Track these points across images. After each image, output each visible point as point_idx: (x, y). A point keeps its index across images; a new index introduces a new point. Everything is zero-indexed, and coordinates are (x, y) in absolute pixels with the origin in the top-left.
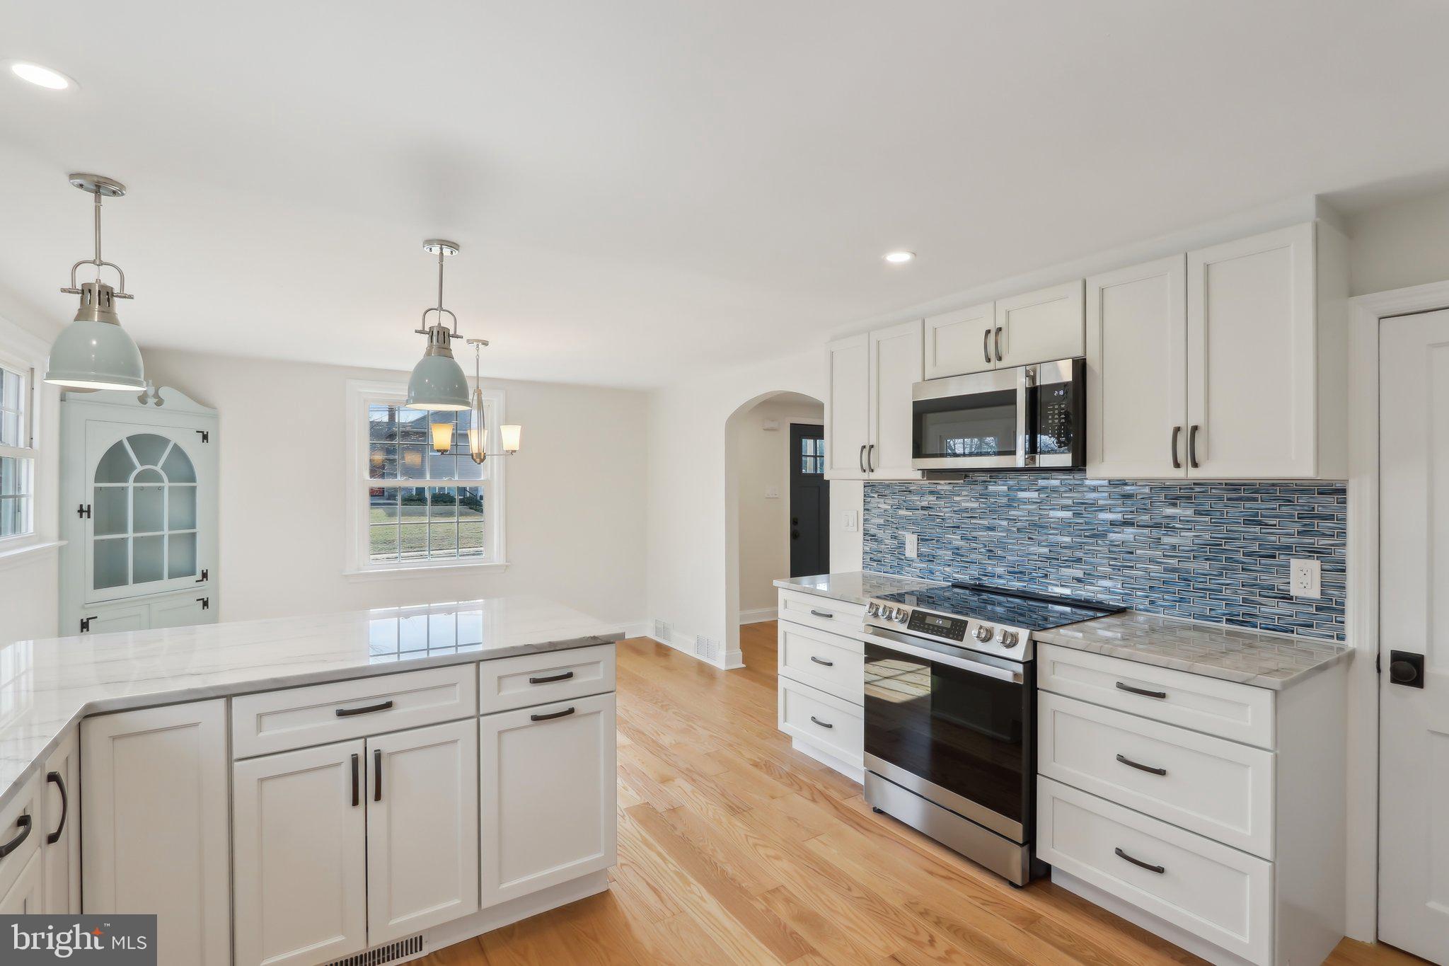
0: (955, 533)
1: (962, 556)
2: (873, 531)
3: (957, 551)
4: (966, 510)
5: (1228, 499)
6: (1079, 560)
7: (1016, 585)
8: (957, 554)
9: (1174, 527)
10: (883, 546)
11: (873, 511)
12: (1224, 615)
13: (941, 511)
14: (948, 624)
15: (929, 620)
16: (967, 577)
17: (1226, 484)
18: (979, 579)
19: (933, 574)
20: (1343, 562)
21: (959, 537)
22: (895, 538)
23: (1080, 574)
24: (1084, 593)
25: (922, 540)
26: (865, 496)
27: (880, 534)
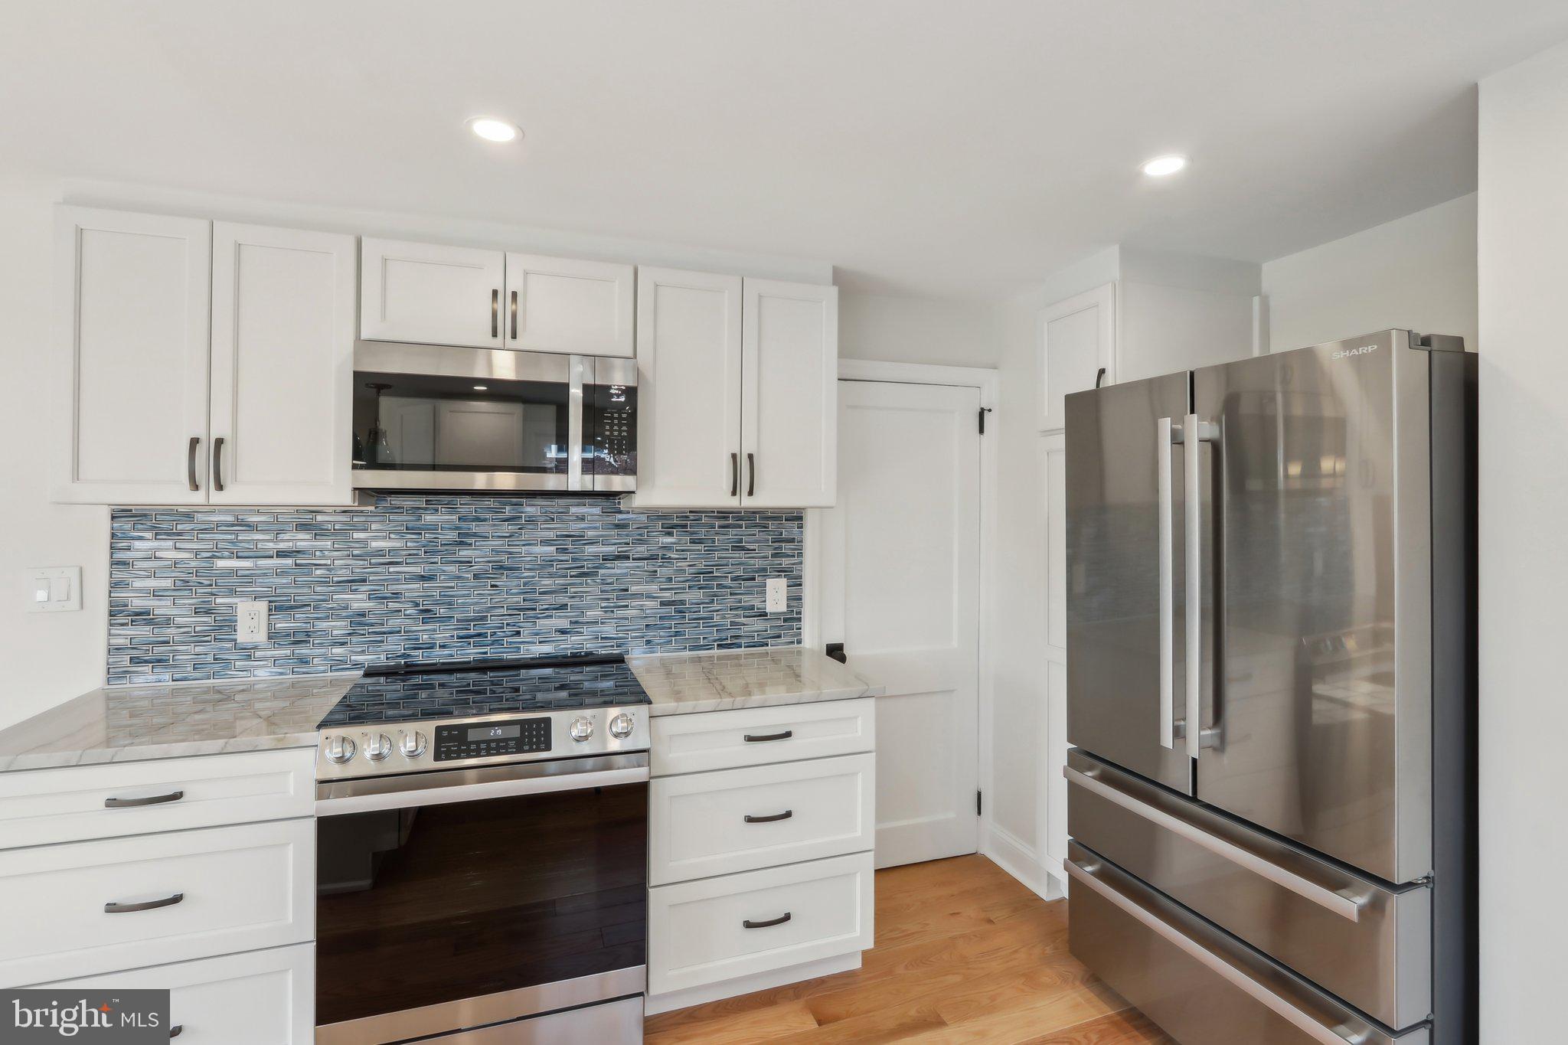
0: (356, 590)
1: (372, 625)
2: (137, 603)
3: (359, 619)
4: (379, 553)
5: (720, 527)
6: (564, 607)
7: (471, 653)
8: (360, 624)
9: (670, 558)
10: (173, 631)
11: (139, 564)
12: (715, 641)
13: (323, 557)
14: (515, 732)
15: (472, 736)
16: (383, 657)
17: (718, 512)
18: (404, 656)
19: (307, 662)
20: (800, 577)
21: (364, 596)
22: (208, 612)
23: (565, 624)
24: (568, 645)
25: (278, 609)
26: (113, 536)
27: (162, 608)
